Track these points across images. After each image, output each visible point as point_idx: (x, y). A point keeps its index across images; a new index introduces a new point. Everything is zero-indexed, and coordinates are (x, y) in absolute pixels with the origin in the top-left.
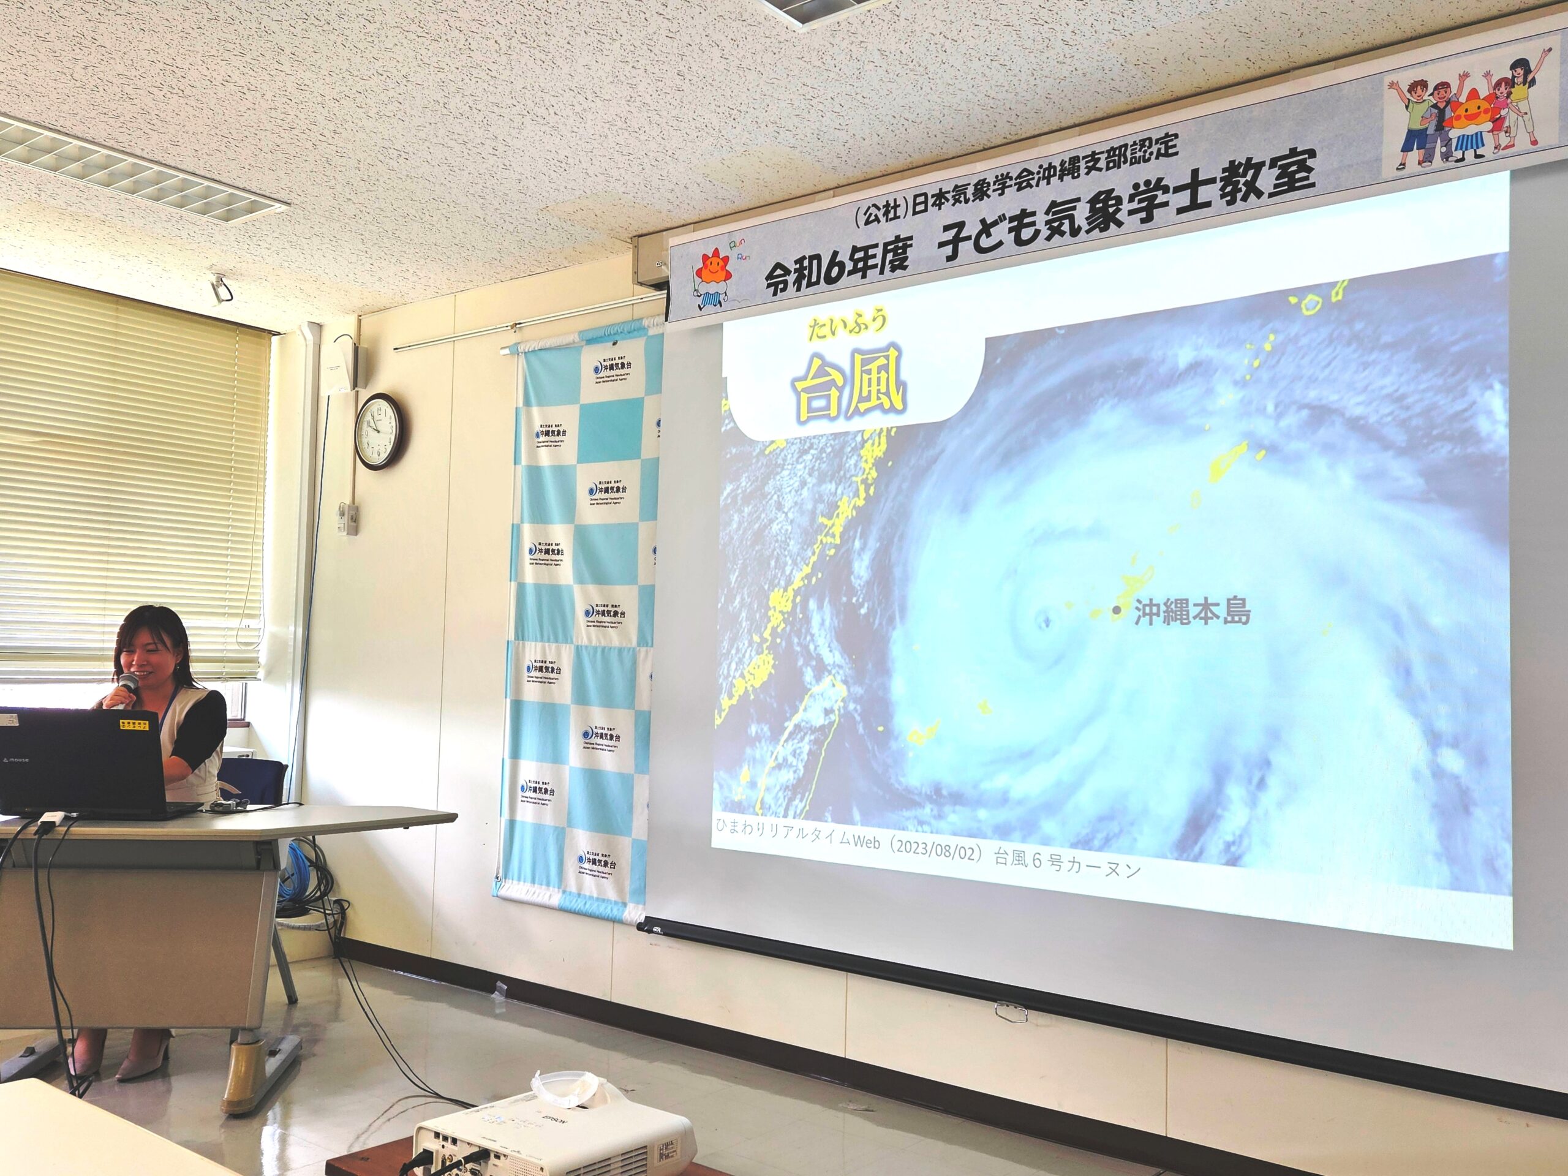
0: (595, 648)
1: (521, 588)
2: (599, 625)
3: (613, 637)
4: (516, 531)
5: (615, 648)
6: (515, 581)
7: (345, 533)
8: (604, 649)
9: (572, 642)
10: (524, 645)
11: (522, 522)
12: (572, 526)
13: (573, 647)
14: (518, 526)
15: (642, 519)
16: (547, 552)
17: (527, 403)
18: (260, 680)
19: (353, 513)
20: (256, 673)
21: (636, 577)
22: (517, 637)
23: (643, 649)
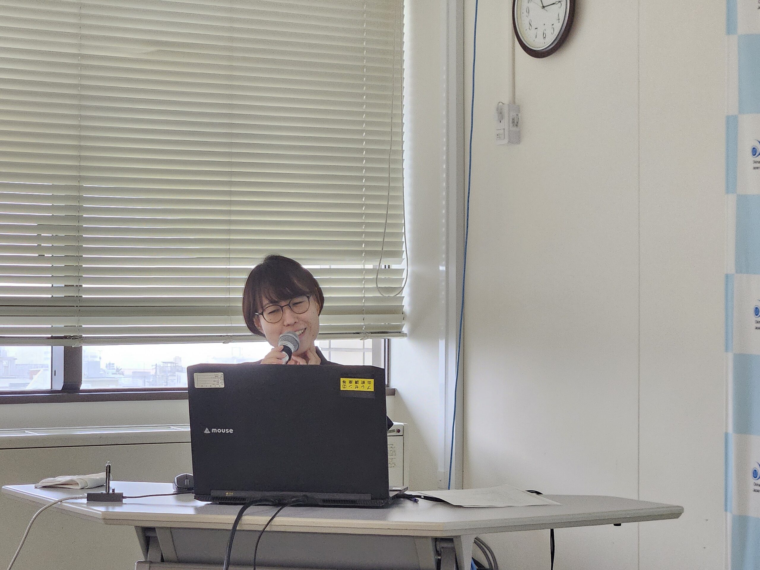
1: (743, 201)
4: (733, 125)
6: (734, 192)
7: (506, 141)
14: (735, 118)
18: (404, 335)
19: (513, 114)
20: (401, 327)
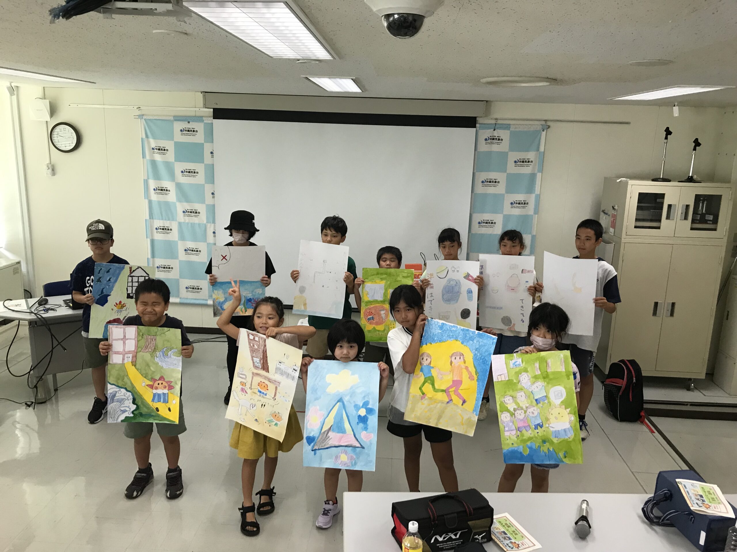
0: (188, 223)
1: (150, 202)
2: (189, 216)
3: (195, 220)
4: (146, 182)
5: (197, 223)
6: (147, 199)
7: (50, 175)
8: (191, 223)
9: (176, 221)
10: (153, 222)
11: (148, 179)
12: (174, 183)
13: (177, 222)
14: (147, 180)
15: (206, 182)
16: (162, 190)
17: (147, 136)
21: (205, 201)
22: (150, 218)
23: (209, 225)
